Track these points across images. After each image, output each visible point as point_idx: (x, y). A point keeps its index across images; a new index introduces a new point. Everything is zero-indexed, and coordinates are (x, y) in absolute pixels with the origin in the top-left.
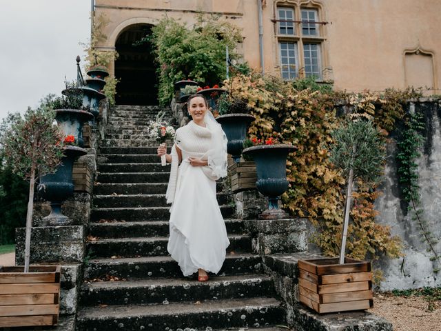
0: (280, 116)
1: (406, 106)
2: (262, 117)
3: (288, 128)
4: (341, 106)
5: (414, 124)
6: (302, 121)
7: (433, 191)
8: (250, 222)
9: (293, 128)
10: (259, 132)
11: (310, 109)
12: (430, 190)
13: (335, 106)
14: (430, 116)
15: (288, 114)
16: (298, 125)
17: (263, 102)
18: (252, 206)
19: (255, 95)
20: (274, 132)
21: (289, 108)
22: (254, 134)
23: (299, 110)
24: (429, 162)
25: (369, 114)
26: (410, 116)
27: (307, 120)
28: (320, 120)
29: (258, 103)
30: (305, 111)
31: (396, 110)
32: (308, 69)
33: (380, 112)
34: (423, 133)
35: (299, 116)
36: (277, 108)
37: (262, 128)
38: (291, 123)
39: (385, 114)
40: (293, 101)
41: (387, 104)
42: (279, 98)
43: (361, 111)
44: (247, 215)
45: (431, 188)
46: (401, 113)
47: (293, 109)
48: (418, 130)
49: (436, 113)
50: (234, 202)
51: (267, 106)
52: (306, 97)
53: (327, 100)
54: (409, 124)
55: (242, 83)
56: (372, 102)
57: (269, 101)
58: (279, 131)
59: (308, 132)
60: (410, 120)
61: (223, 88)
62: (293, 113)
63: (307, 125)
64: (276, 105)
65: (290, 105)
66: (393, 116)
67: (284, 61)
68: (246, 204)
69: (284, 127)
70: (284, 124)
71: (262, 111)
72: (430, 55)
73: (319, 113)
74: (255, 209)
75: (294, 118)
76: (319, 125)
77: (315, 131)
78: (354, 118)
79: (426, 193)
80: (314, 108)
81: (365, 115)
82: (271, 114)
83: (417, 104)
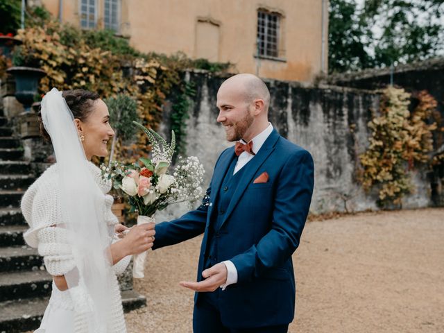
0: (72, 70)
1: (182, 75)
2: (55, 69)
3: (79, 83)
4: (128, 68)
5: (188, 90)
6: (92, 78)
7: (198, 147)
8: (37, 165)
9: (83, 83)
10: (50, 83)
11: (99, 67)
12: (194, 147)
13: (122, 68)
14: (201, 85)
15: (79, 69)
16: (88, 80)
17: (56, 56)
18: (39, 151)
19: (49, 48)
20: (66, 85)
21: (81, 64)
22: (46, 84)
23: (90, 68)
24: (196, 124)
25: (152, 78)
26: (184, 83)
27: (96, 77)
28: (107, 78)
29: (52, 57)
30: (95, 68)
31: (174, 77)
32: (107, 20)
33: (161, 77)
34: (194, 98)
35: (89, 72)
36: (69, 63)
37: (54, 80)
38: (81, 78)
39: (165, 79)
40: (85, 59)
41: (167, 71)
42: (73, 54)
43: (146, 74)
44: (34, 159)
45: (196, 144)
46: (178, 80)
47: (84, 65)
48: (191, 96)
49: (206, 83)
50: (22, 147)
51: (60, 60)
52: (97, 56)
53: (116, 61)
54: (183, 90)
55: (36, 34)
56: (155, 68)
57: (62, 56)
58: (70, 83)
59: (96, 88)
60: (184, 87)
61: (17, 37)
62: (85, 69)
63: (96, 81)
64: (69, 60)
65: (81, 61)
66: (171, 82)
67: (84, 8)
68: (33, 149)
69: (75, 81)
70: (75, 78)
71: (54, 64)
72: (218, 25)
73: (107, 72)
74: (41, 154)
75: (85, 74)
76: (107, 83)
77: (102, 88)
78: (139, 80)
79: (192, 148)
80: (104, 67)
81: (148, 78)
82: (62, 67)
83: (192, 74)
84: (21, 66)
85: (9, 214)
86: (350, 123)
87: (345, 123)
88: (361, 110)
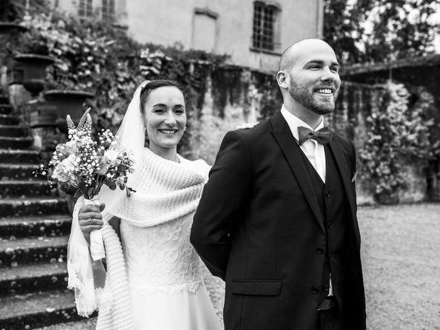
0: (77, 59)
1: (187, 66)
2: (59, 57)
3: (84, 72)
4: (132, 58)
5: (192, 82)
6: (97, 67)
7: (201, 139)
8: (48, 154)
9: (88, 72)
10: (55, 72)
11: (105, 56)
12: (198, 138)
13: (128, 58)
14: (205, 77)
15: (84, 58)
16: (93, 70)
17: (61, 44)
18: (49, 140)
19: (54, 35)
20: (70, 74)
21: (86, 53)
22: (50, 73)
23: (95, 57)
24: (200, 115)
25: (157, 68)
26: (189, 74)
27: (102, 66)
28: (114, 68)
29: (57, 45)
30: (100, 58)
31: (179, 68)
33: (166, 67)
34: (198, 90)
35: (94, 61)
36: (74, 52)
37: (59, 68)
38: (87, 67)
39: (169, 70)
40: (91, 48)
41: (171, 62)
42: (77, 43)
43: (150, 65)
44: (44, 148)
45: (199, 136)
46: (182, 71)
47: (89, 54)
48: (194, 87)
49: (209, 74)
50: (32, 136)
51: (65, 48)
52: (102, 45)
53: (121, 51)
54: (187, 81)
55: (42, 22)
56: (159, 58)
57: (67, 44)
58: (75, 72)
59: (102, 77)
60: (189, 79)
61: (23, 24)
62: (90, 59)
63: (101, 70)
64: (74, 49)
65: (86, 50)
66: (175, 73)
68: (44, 138)
69: (80, 70)
70: (79, 67)
71: (60, 52)
72: (214, 18)
73: (113, 61)
74: (52, 143)
75: (90, 63)
76: (112, 73)
77: (108, 77)
78: (144, 70)
79: (195, 141)
80: (109, 57)
81: (153, 69)
82: (67, 56)
83: (196, 65)
84: (29, 53)
85: (23, 204)
86: (350, 117)
87: (345, 117)
88: (361, 105)
